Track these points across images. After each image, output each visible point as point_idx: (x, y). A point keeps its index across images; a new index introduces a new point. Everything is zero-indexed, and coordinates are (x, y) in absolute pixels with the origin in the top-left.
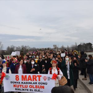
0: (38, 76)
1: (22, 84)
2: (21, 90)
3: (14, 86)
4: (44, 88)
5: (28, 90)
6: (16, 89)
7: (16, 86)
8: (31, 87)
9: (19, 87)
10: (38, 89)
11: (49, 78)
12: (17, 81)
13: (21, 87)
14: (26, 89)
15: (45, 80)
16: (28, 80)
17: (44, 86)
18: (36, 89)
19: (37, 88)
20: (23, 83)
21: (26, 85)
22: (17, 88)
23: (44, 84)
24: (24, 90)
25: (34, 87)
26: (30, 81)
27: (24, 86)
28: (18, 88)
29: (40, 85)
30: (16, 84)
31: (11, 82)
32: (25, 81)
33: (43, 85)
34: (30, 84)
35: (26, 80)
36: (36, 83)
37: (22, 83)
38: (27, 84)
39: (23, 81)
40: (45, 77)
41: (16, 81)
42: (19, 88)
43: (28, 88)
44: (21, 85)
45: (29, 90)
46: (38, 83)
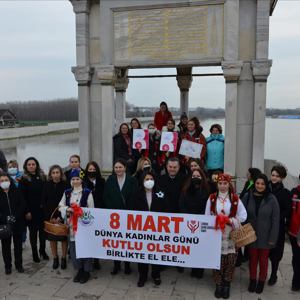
0: (173, 219)
1: (128, 239)
2: (124, 254)
3: (105, 243)
4: (188, 253)
5: (142, 256)
6: (109, 253)
7: (110, 243)
8: (151, 247)
9: (117, 246)
10: (171, 255)
11: (205, 227)
12: (115, 231)
13: (123, 247)
14: (137, 254)
15: (193, 230)
16: (145, 229)
17: (188, 247)
18: (167, 254)
19: (169, 251)
20: (131, 236)
21: (139, 241)
22: (111, 249)
23: (189, 240)
24: (131, 255)
25: (162, 248)
26: (149, 232)
27: (132, 245)
28: (116, 250)
29: (179, 243)
30: (109, 237)
31: (97, 233)
32: (137, 232)
33: (186, 245)
34: (150, 241)
35: (140, 229)
36: (167, 238)
37: (128, 235)
38: (143, 240)
39: (132, 232)
40: (193, 222)
41: (110, 230)
42: (119, 249)
43: (145, 251)
44: (123, 243)
45: (146, 257)
46: (171, 239)
